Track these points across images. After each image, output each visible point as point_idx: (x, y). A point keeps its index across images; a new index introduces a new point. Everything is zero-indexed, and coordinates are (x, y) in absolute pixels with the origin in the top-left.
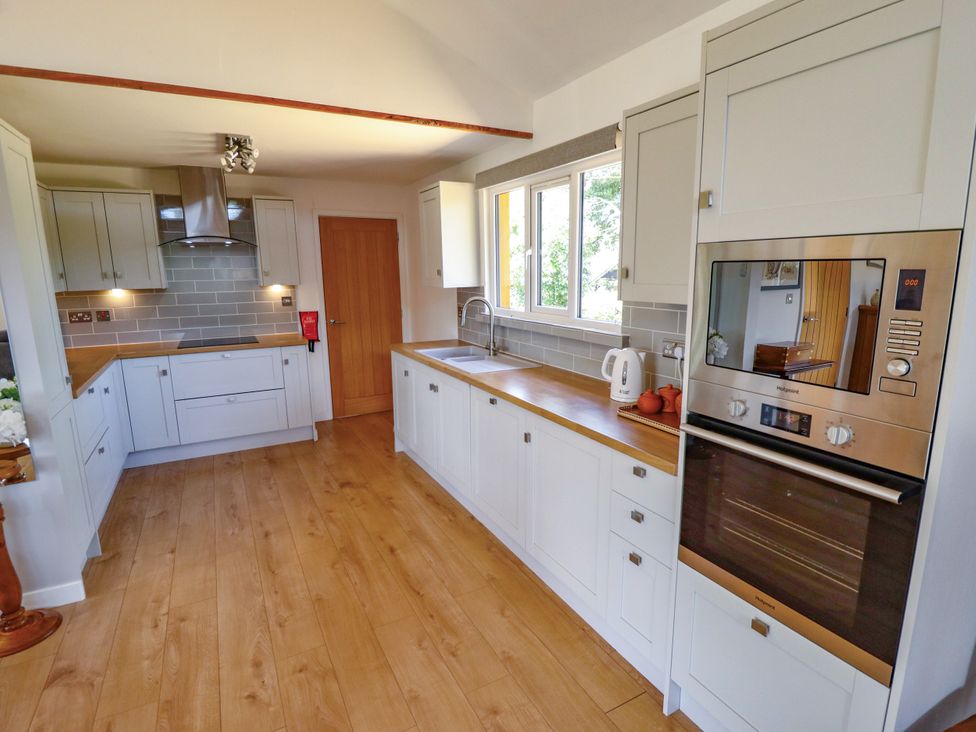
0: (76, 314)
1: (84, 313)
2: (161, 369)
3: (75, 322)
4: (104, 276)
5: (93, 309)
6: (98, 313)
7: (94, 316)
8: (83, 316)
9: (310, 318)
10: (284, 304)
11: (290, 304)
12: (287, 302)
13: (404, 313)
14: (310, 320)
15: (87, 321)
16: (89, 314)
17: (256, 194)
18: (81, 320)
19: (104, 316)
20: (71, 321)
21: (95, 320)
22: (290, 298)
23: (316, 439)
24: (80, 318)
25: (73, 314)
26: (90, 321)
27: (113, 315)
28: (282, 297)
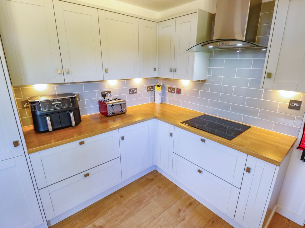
5: (176, 87)
7: (176, 90)
10: (290, 107)
12: (295, 106)
16: (174, 89)
19: (178, 91)
20: (169, 92)
21: (176, 93)
24: (171, 90)
25: (169, 88)
26: (174, 92)
27: (182, 91)
28: (290, 100)
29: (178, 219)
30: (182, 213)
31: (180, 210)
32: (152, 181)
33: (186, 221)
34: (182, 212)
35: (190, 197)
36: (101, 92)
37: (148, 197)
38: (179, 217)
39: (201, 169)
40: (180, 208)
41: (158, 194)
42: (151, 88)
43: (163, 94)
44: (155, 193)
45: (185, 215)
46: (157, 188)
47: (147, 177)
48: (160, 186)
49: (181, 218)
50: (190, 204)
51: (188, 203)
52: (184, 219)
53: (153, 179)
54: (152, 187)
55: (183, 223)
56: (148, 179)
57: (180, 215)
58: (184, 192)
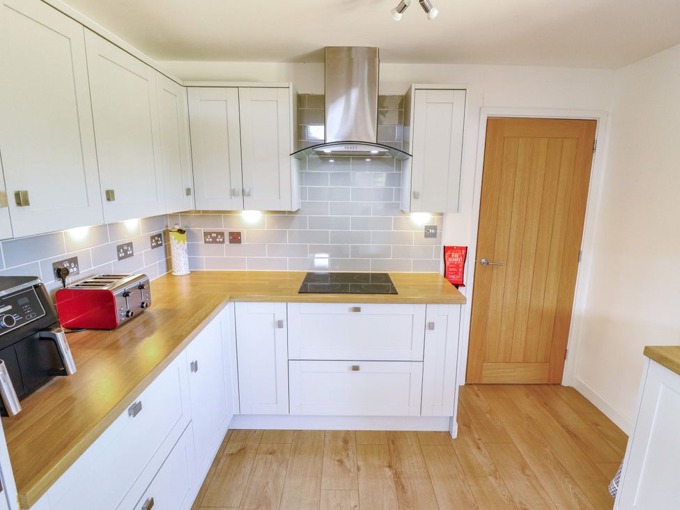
0: (210, 233)
1: (218, 233)
2: (278, 318)
3: (209, 242)
4: (233, 193)
5: (227, 230)
6: (231, 234)
7: (227, 237)
8: (217, 237)
9: (457, 255)
10: (426, 236)
11: (434, 235)
12: (431, 232)
13: (584, 256)
14: (456, 258)
15: (220, 242)
16: (222, 234)
17: (416, 82)
18: (214, 241)
19: (235, 238)
20: (206, 242)
21: (227, 242)
22: (435, 228)
23: (454, 435)
24: (214, 238)
25: (206, 234)
26: (223, 242)
27: (244, 237)
28: (426, 227)
29: (351, 474)
30: (348, 463)
31: (341, 462)
32: (245, 453)
33: (362, 468)
34: (346, 460)
35: (335, 434)
36: (54, 264)
37: (267, 483)
38: (350, 471)
39: (356, 364)
40: (337, 458)
41: (280, 465)
42: (158, 240)
43: (191, 250)
44: (275, 466)
45: (353, 461)
46: (270, 457)
47: (226, 452)
48: (271, 450)
49: (352, 470)
50: (346, 442)
51: (340, 443)
52: (358, 469)
53: (244, 449)
54: (256, 461)
55: (362, 473)
56: (232, 454)
57: (348, 466)
58: (319, 431)
